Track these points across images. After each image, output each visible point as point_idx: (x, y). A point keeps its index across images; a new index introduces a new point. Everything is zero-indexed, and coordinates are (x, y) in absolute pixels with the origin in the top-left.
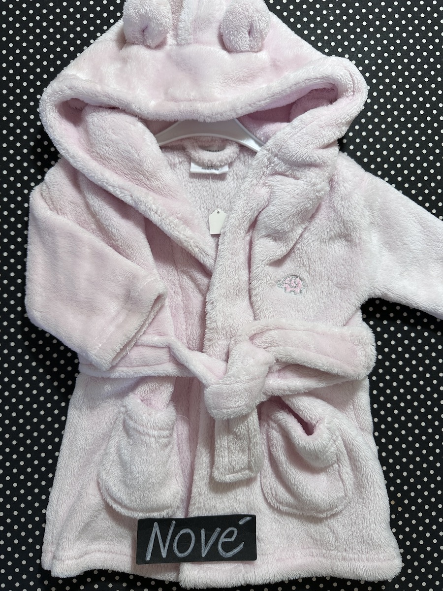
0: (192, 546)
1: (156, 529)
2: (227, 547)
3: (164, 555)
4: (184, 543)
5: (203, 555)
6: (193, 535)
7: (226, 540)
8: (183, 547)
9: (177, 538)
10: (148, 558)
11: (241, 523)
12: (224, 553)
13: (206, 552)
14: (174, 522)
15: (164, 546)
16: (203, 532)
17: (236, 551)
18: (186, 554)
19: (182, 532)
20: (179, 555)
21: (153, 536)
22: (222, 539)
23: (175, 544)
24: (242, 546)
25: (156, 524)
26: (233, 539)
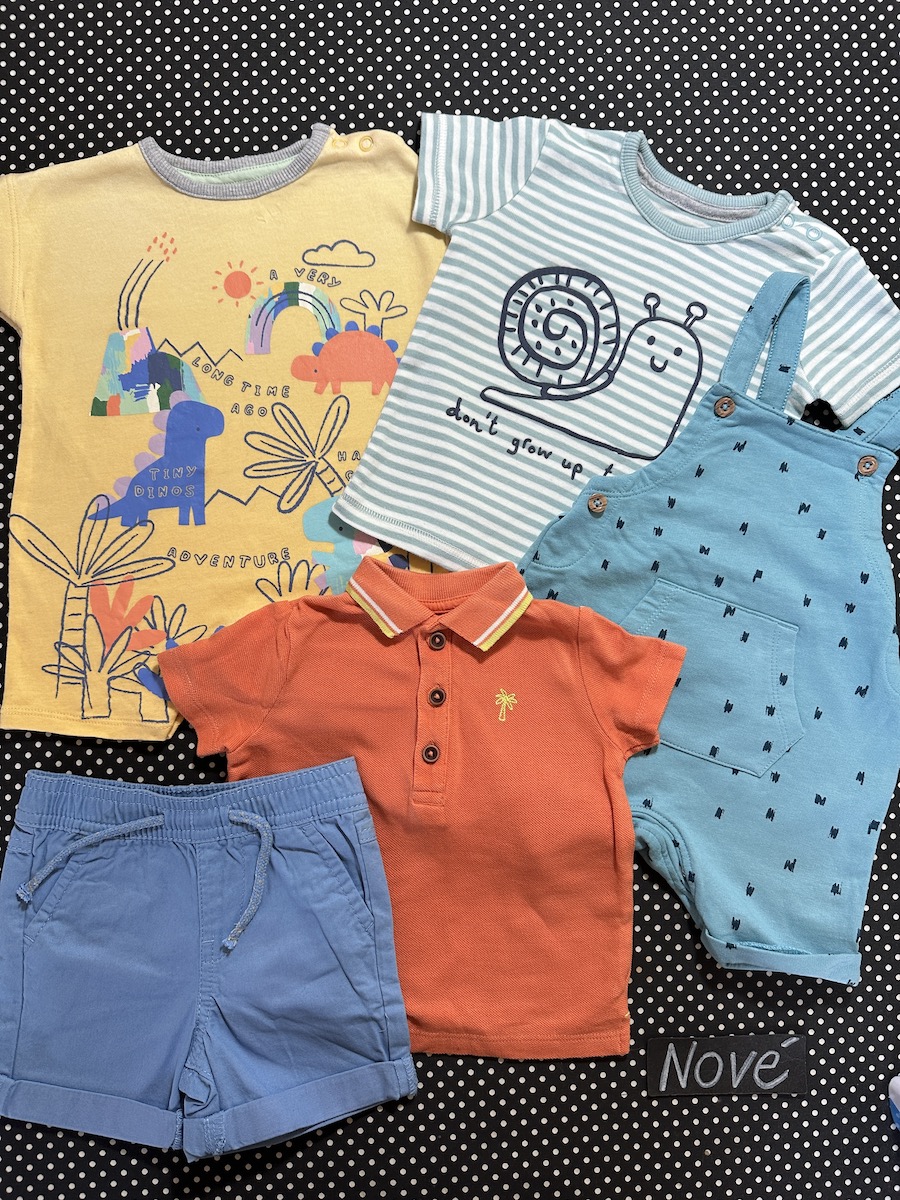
0: (719, 1074)
1: (672, 1051)
2: (766, 1076)
3: (683, 1085)
4: (708, 1070)
5: (735, 1086)
6: (719, 1060)
7: (765, 1067)
8: (707, 1074)
9: (699, 1064)
10: (663, 1088)
11: (784, 1045)
12: (762, 1083)
13: (738, 1081)
14: (695, 1043)
15: (683, 1074)
16: (733, 1056)
17: (778, 1081)
18: (712, 1083)
19: (705, 1057)
20: (703, 1085)
21: (668, 1060)
22: (759, 1066)
23: (697, 1071)
24: (786, 1074)
25: (671, 1046)
26: (774, 1066)
